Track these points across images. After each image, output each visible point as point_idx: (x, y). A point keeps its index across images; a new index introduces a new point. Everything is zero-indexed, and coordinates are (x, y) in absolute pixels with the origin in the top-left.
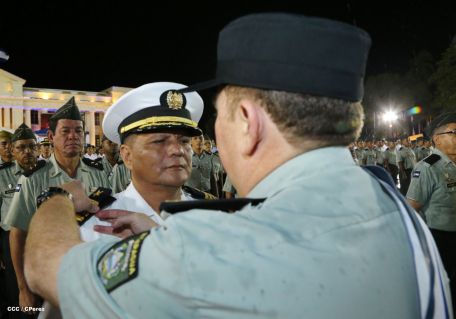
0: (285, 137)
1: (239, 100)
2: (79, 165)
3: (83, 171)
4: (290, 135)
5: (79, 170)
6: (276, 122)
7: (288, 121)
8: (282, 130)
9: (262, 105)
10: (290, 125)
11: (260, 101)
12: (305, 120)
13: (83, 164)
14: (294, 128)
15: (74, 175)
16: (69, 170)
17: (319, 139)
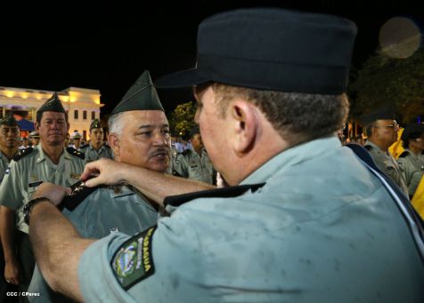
5: (62, 158)
6: (271, 121)
7: (285, 120)
8: (277, 128)
10: (286, 123)
11: (255, 101)
16: (53, 158)
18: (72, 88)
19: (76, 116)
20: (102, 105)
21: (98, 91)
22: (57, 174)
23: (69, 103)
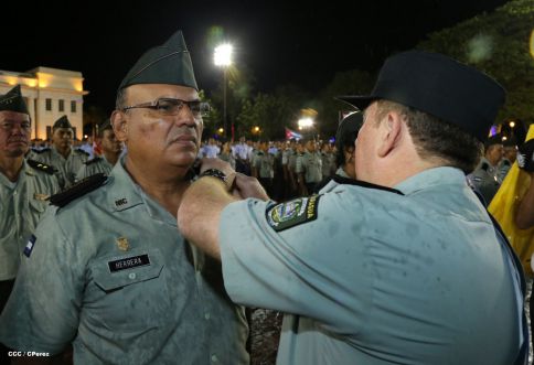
0: (417, 149)
1: (388, 111)
2: (22, 167)
3: (28, 174)
4: (421, 148)
5: (23, 172)
6: (411, 134)
7: (423, 136)
8: (415, 142)
9: (405, 119)
10: (423, 140)
11: (404, 116)
12: (435, 140)
13: (27, 166)
14: (425, 144)
15: (15, 179)
16: (9, 173)
17: (445, 157)
18: (41, 68)
19: (49, 107)
20: (86, 93)
21: (80, 74)
22: (16, 195)
23: (37, 89)
